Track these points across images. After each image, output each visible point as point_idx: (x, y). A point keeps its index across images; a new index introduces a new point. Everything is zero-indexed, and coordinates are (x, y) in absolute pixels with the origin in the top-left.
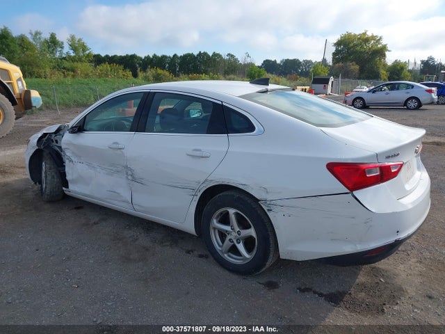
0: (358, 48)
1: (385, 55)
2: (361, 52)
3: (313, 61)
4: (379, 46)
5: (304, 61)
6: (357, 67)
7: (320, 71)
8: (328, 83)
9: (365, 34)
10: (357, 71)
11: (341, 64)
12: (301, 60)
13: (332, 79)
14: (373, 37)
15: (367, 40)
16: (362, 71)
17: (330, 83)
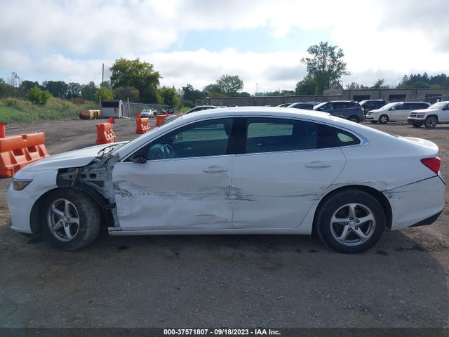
0: (134, 73)
1: (158, 82)
2: (137, 78)
3: (81, 85)
4: (152, 73)
5: (70, 84)
6: (137, 91)
7: (105, 94)
8: (118, 107)
9: (137, 61)
10: (137, 95)
11: (122, 88)
12: (67, 83)
13: (121, 103)
14: (145, 65)
15: (141, 67)
16: (141, 94)
17: (120, 106)
